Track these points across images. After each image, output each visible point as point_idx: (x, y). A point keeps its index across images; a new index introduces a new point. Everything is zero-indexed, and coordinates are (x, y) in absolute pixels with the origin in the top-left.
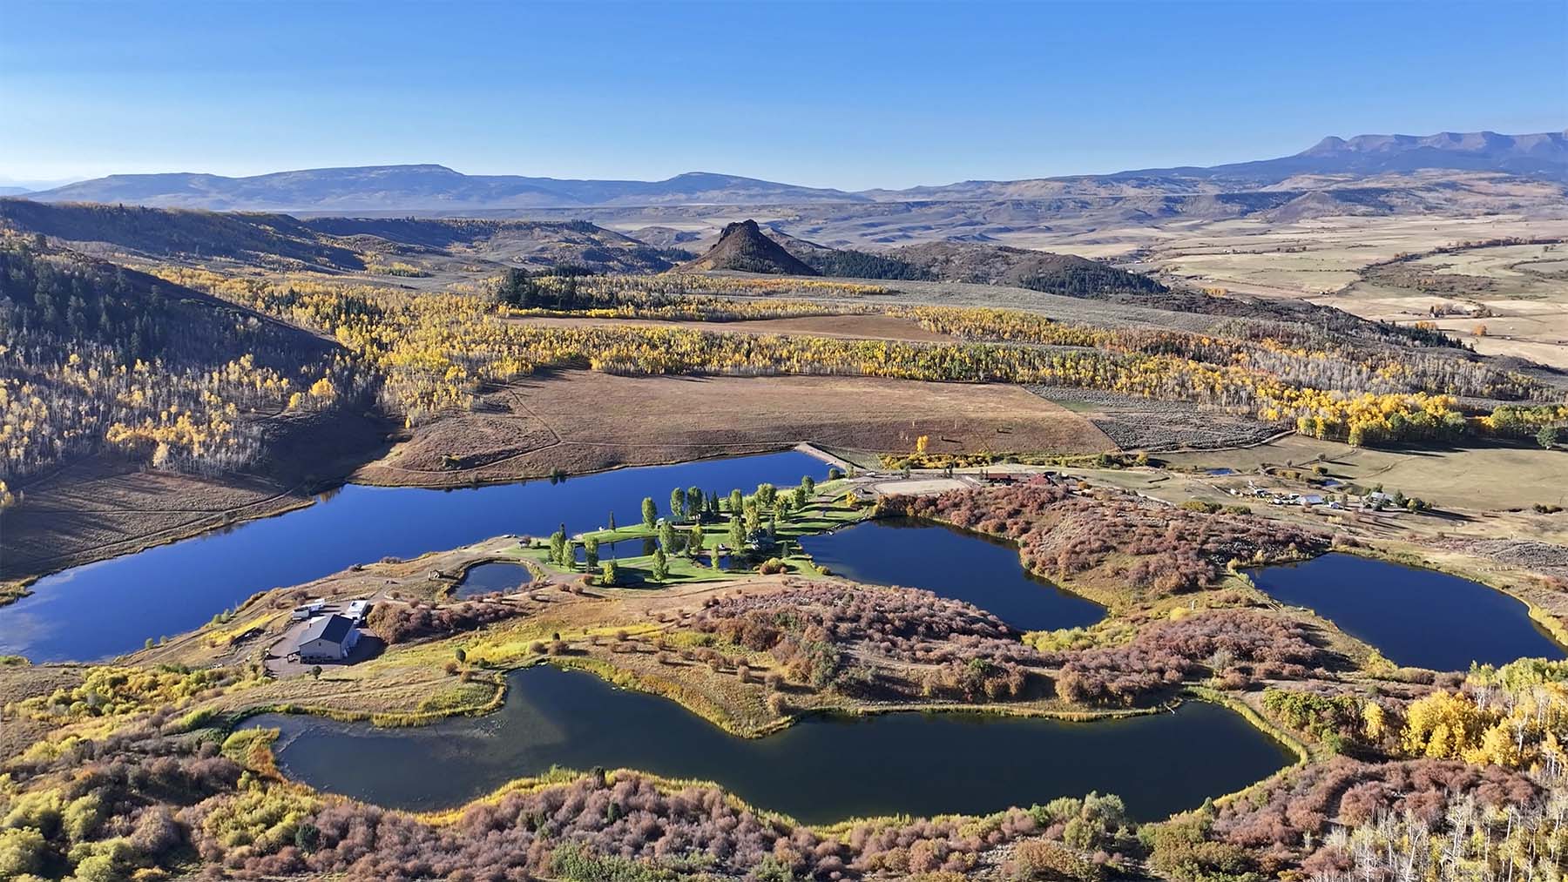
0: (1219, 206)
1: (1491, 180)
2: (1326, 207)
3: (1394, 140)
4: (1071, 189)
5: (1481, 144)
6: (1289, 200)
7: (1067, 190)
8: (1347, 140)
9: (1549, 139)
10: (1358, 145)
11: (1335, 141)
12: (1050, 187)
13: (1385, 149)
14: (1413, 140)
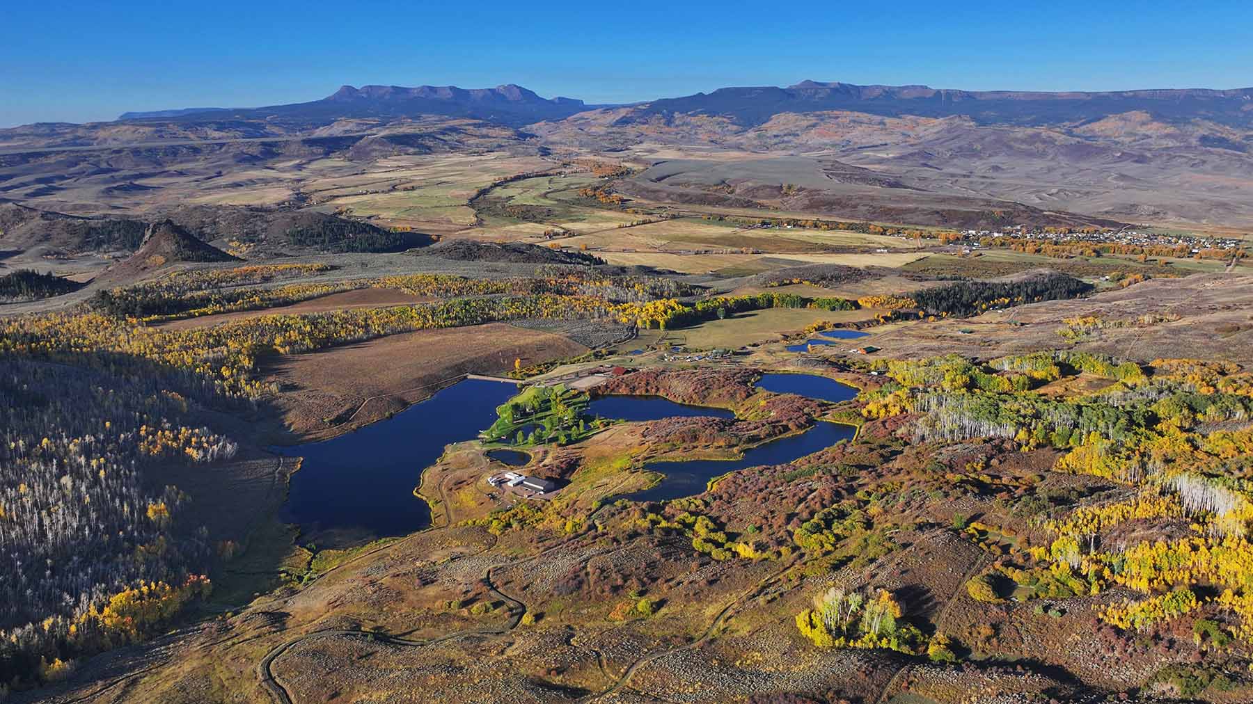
0: (306, 149)
1: (474, 125)
2: (386, 149)
3: (391, 90)
4: (163, 133)
5: (450, 94)
6: (354, 143)
7: (159, 134)
8: (359, 88)
9: (489, 93)
10: (367, 92)
11: (349, 90)
12: (141, 131)
13: (387, 97)
14: (405, 90)
